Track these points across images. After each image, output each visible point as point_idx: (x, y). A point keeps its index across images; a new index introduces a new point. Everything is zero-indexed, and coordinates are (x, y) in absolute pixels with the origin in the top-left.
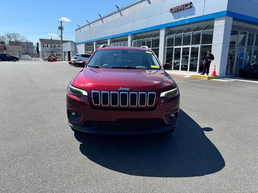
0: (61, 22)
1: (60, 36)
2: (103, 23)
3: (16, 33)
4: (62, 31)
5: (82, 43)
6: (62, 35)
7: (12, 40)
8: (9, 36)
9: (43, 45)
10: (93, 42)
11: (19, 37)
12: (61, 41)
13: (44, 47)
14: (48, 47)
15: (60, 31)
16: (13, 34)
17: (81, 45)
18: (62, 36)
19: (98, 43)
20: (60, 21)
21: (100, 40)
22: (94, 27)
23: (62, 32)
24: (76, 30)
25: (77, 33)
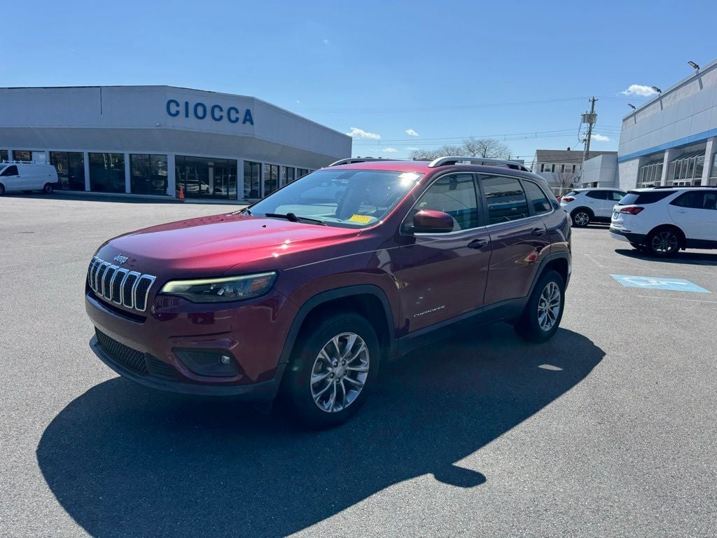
0: (594, 101)
1: (585, 140)
2: (701, 88)
3: (486, 138)
4: (591, 124)
5: (635, 158)
6: (589, 137)
7: (477, 155)
8: (471, 147)
9: (543, 166)
10: (663, 152)
11: (493, 150)
12: (584, 153)
13: (544, 172)
14: (553, 171)
15: (586, 125)
16: (481, 142)
17: (630, 163)
18: (589, 140)
19: (679, 155)
20: (592, 99)
21: (685, 146)
22: (673, 103)
23: (590, 127)
24: (624, 120)
25: (626, 128)
